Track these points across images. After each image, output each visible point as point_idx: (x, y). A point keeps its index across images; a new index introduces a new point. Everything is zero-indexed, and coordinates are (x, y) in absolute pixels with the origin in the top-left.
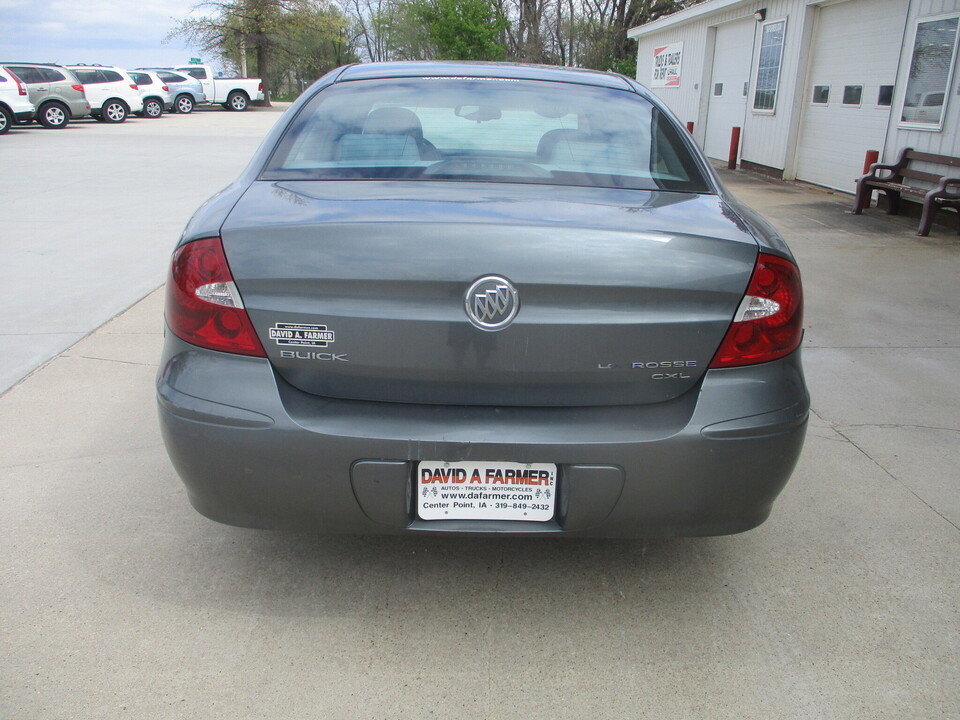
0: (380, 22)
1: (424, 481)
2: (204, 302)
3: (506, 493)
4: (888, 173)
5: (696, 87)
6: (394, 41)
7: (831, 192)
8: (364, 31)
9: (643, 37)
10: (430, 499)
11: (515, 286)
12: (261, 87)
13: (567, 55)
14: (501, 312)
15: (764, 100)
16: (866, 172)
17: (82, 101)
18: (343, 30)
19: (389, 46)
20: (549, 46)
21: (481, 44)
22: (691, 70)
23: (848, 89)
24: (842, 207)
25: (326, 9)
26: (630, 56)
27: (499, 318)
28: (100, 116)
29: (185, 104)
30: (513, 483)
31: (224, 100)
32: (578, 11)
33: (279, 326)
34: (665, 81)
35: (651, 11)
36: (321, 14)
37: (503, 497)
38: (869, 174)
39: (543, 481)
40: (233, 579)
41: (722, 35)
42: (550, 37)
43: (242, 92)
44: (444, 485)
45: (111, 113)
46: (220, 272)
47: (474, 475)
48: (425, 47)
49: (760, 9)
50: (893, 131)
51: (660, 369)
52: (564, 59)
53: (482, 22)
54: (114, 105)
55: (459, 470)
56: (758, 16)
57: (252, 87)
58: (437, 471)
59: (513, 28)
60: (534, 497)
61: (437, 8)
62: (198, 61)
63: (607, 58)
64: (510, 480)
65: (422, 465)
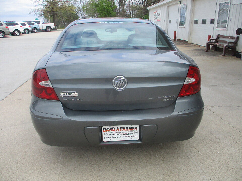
0: (84, 7)
1: (104, 131)
2: (42, 86)
3: (126, 133)
4: (214, 41)
5: (165, 21)
6: (88, 12)
7: (200, 46)
8: (80, 10)
9: (150, 9)
10: (106, 136)
11: (126, 78)
12: (54, 25)
13: (132, 14)
14: (123, 85)
15: (182, 24)
16: (208, 41)
17: (8, 31)
18: (75, 10)
19: (87, 14)
20: (127, 12)
21: (110, 12)
22: (163, 17)
23: (203, 20)
24: (203, 50)
25: (70, 5)
26: (147, 14)
27: (122, 87)
28: (13, 34)
29: (35, 30)
30: (128, 130)
31: (45, 29)
32: (134, 3)
33: (63, 92)
34: (157, 20)
35: (152, 2)
36: (69, 6)
37: (125, 134)
38: (209, 41)
39: (136, 130)
40: (54, 158)
41: (170, 8)
42: (127, 10)
43: (49, 27)
44: (109, 132)
45: (16, 33)
46: (46, 78)
47: (117, 129)
48: (95, 13)
49: (180, 1)
50: (215, 30)
51: (165, 98)
52: (131, 15)
53: (110, 7)
54: (16, 31)
55: (113, 128)
56: (179, 3)
57: (52, 25)
58: (107, 128)
59: (118, 8)
60: (134, 134)
61: (98, 4)
62: (38, 19)
63: (142, 15)
64: (127, 130)
65: (103, 127)
